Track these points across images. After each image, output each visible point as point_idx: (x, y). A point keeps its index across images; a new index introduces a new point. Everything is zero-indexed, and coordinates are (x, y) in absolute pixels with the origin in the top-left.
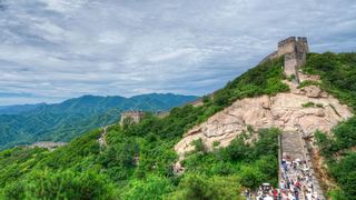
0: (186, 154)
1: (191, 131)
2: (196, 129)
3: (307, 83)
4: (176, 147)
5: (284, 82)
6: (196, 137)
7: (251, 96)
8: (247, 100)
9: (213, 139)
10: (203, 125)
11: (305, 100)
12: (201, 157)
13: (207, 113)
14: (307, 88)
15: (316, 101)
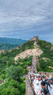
0: (17, 60)
1: (17, 55)
3: (37, 47)
4: (15, 59)
5: (34, 46)
6: (18, 57)
7: (28, 49)
8: (28, 50)
9: (22, 57)
10: (20, 54)
11: (37, 50)
12: (19, 61)
13: (20, 52)
14: (37, 48)
15: (38, 50)
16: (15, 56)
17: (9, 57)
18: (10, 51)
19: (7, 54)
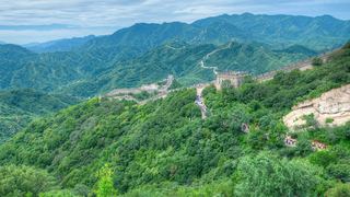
0: (297, 128)
1: (301, 105)
2: (307, 103)
4: (285, 119)
6: (308, 112)
9: (326, 116)
10: (315, 101)
12: (312, 132)
13: (320, 88)
16: (288, 107)
17: (257, 108)
18: (264, 80)
19: (251, 94)
